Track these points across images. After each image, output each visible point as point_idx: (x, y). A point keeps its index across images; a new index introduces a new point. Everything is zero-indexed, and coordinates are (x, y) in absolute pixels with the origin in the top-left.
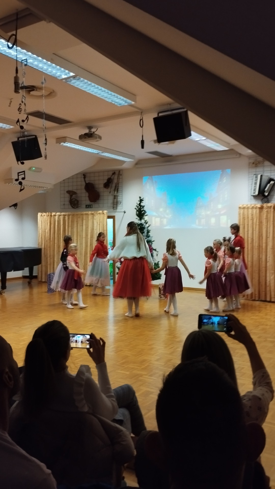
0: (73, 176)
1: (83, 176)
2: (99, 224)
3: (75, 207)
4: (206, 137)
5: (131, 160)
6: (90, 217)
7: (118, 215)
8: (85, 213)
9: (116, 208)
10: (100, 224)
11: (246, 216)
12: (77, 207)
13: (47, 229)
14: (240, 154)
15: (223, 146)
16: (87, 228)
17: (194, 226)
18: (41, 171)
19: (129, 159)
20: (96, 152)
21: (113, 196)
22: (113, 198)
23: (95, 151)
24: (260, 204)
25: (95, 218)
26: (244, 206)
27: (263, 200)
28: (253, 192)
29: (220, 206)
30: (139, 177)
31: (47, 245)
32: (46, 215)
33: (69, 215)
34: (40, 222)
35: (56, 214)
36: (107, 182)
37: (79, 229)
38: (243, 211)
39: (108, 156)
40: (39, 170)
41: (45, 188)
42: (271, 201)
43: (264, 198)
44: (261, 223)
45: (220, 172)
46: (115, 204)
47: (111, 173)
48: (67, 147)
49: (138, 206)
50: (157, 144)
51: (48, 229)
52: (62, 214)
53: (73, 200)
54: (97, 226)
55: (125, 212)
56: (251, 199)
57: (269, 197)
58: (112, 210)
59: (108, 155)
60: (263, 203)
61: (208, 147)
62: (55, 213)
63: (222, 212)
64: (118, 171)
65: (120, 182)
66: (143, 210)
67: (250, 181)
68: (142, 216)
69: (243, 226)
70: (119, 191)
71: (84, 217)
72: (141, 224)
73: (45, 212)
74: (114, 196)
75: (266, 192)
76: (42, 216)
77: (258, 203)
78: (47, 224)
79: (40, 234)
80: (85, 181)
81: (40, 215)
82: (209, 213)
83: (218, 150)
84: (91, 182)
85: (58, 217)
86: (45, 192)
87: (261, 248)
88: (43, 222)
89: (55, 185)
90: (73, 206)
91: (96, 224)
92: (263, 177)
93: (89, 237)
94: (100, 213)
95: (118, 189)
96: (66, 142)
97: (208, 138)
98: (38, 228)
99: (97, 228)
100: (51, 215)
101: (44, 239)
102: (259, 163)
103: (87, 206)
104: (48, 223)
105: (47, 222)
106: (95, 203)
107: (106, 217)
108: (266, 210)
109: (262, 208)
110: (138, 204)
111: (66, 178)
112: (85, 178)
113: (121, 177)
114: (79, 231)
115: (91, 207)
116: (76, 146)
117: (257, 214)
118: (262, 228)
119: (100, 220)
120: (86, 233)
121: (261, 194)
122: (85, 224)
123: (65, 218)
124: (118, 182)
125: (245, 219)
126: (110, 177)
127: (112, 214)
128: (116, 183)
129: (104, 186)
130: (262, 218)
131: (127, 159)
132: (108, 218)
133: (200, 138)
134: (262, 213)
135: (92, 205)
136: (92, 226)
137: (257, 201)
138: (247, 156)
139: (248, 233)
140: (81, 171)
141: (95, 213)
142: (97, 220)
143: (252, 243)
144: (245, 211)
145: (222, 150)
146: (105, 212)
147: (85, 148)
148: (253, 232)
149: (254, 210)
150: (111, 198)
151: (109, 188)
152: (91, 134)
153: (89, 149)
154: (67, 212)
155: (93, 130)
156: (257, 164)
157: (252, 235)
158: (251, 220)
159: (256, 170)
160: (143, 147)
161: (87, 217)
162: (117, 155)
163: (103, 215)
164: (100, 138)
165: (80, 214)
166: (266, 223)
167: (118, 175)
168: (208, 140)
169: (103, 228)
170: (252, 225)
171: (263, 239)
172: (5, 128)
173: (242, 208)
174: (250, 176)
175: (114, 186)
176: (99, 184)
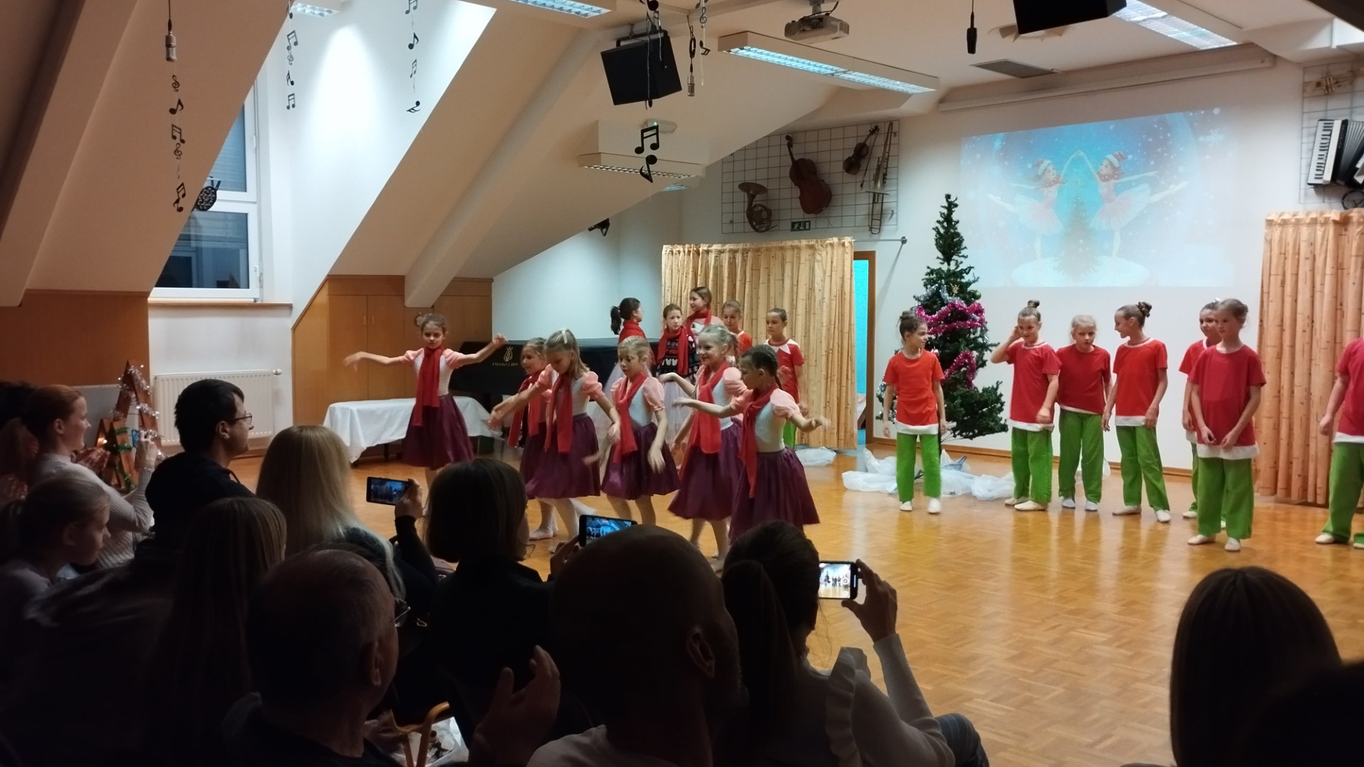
0: (757, 141)
1: (786, 142)
2: (828, 273)
3: (763, 229)
4: (1163, 10)
5: (927, 90)
6: (805, 255)
7: (884, 250)
8: (789, 243)
9: (880, 229)
10: (831, 276)
11: (1291, 248)
12: (767, 229)
14: (1275, 56)
15: (1219, 34)
16: (795, 286)
18: (674, 131)
19: (920, 86)
20: (829, 72)
21: (872, 194)
22: (871, 202)
23: (825, 69)
24: (1339, 212)
25: (818, 257)
26: (1286, 217)
27: (1346, 198)
28: (1313, 172)
30: (953, 139)
32: (684, 251)
33: (745, 251)
34: (668, 271)
35: (711, 249)
36: (853, 155)
37: (772, 290)
38: (1282, 232)
39: (862, 80)
40: (668, 128)
41: (682, 177)
43: (1351, 192)
44: (1339, 268)
46: (877, 219)
47: (865, 131)
48: (747, 59)
49: (943, 221)
50: (1009, 39)
52: (728, 247)
53: (756, 209)
54: (823, 281)
55: (904, 241)
56: (1306, 195)
58: (867, 234)
59: (861, 76)
60: (1346, 208)
61: (1171, 38)
62: (707, 245)
64: (889, 123)
65: (891, 154)
66: (956, 234)
67: (1305, 140)
68: (953, 251)
69: (1280, 278)
70: (887, 181)
71: (789, 255)
73: (684, 245)
74: (874, 194)
75: (1359, 175)
76: (673, 253)
77: (1331, 208)
78: (685, 275)
80: (791, 154)
81: (668, 252)
83: (1202, 49)
84: (807, 157)
85: (716, 256)
86: (683, 188)
87: (1338, 345)
88: (674, 269)
89: (709, 169)
90: (757, 227)
91: (822, 275)
92: (1351, 127)
94: (832, 245)
95: (885, 175)
96: (746, 45)
97: (1172, 12)
98: (663, 288)
99: (823, 287)
100: (698, 252)
102: (1337, 83)
103: (796, 226)
104: (687, 273)
105: (685, 269)
106: (818, 215)
107: (849, 256)
109: (1343, 223)
110: (942, 215)
111: (740, 148)
112: (790, 145)
113: (894, 140)
114: (772, 294)
115: (807, 227)
116: (773, 56)
117: (1327, 240)
118: (1345, 284)
119: (832, 262)
120: (793, 300)
121: (1342, 180)
122: (790, 274)
123: (734, 258)
124: (887, 154)
125: (1285, 258)
126: (862, 141)
127: (867, 247)
128: (879, 158)
129: (844, 168)
130: (1343, 253)
131: (914, 89)
132: (854, 259)
133: (1148, 15)
134: (1344, 239)
135: (809, 222)
136: (809, 281)
137: (1326, 200)
138: (1299, 64)
139: (1296, 301)
140: (783, 125)
141: (819, 243)
142: (824, 264)
143: (1308, 330)
144: (1286, 235)
145: (1216, 46)
146: (847, 240)
147: (798, 62)
148: (1313, 297)
149: (1318, 227)
150: (864, 201)
151: (860, 172)
152: (821, 19)
153: (809, 64)
154: (740, 243)
155: (825, 7)
156: (1331, 88)
157: (1308, 305)
158: (1307, 259)
159: (1327, 103)
160: (972, 49)
161: (795, 256)
162: (886, 78)
163: (841, 249)
164: (845, 28)
165: (775, 248)
166: (1355, 271)
167: (888, 133)
168: (1175, 17)
169: (839, 286)
170: (1309, 275)
171: (1344, 319)
172: (586, 15)
173: (1279, 222)
174: (1304, 126)
175: (876, 167)
176: (832, 162)
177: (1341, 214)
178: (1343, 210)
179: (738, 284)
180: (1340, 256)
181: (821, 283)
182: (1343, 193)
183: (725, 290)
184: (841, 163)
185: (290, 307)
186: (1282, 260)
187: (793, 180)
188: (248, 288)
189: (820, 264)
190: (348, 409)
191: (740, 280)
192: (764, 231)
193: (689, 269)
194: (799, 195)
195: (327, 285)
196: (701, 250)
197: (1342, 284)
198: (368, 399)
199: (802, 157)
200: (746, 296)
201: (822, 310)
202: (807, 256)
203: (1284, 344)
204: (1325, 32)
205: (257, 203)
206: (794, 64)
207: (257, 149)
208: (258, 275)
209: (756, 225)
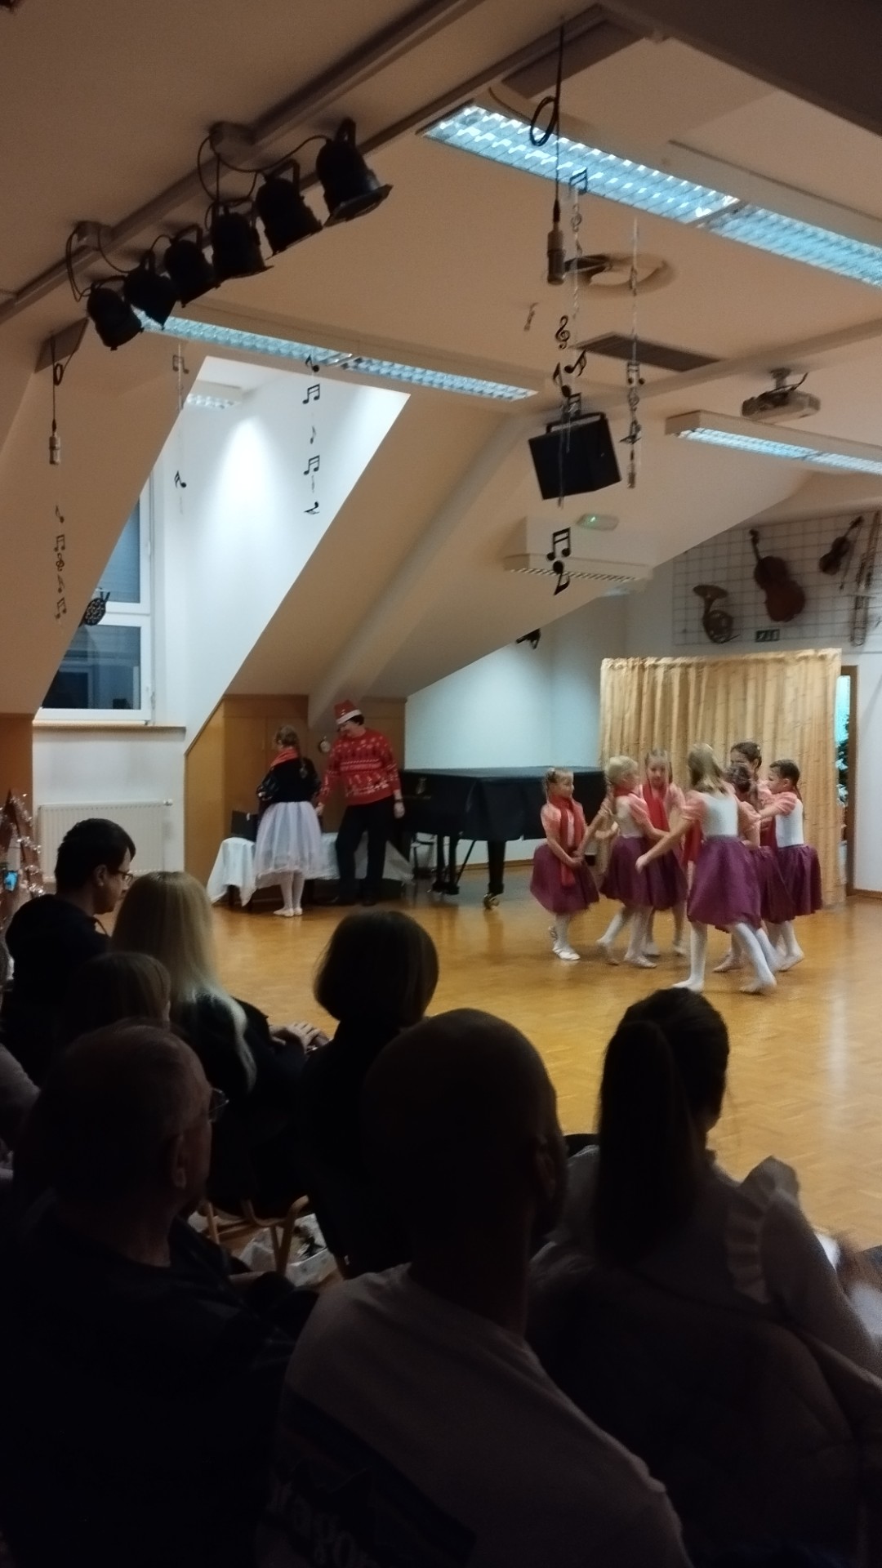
0: (715, 537)
1: (750, 537)
2: (801, 693)
3: (722, 640)
6: (771, 670)
7: (869, 664)
8: (753, 656)
9: (863, 639)
13: (628, 708)
16: (760, 708)
18: (614, 527)
20: (798, 455)
21: (853, 598)
22: (853, 606)
23: (794, 451)
25: (788, 673)
32: (627, 666)
33: (699, 666)
34: (608, 690)
35: (659, 663)
37: (732, 711)
39: (841, 463)
40: (608, 524)
41: (625, 580)
46: (859, 627)
48: (701, 443)
51: (634, 712)
52: (679, 661)
54: (794, 701)
58: (848, 645)
59: (839, 459)
62: (656, 659)
64: (873, 514)
65: (877, 550)
70: (873, 583)
71: (753, 671)
73: (625, 656)
74: (857, 598)
76: (614, 669)
78: (627, 693)
79: (607, 725)
80: (756, 551)
81: (608, 667)
84: (776, 555)
85: (665, 672)
86: (626, 593)
88: (615, 688)
89: (658, 570)
90: (716, 636)
91: (793, 693)
94: (806, 658)
95: (869, 575)
96: (698, 427)
98: (602, 708)
99: (794, 707)
100: (642, 668)
101: (619, 743)
103: (762, 636)
104: (631, 691)
105: (628, 687)
106: (789, 623)
107: (836, 670)
111: (695, 545)
112: (755, 541)
113: (880, 533)
114: (732, 716)
115: (775, 638)
116: (731, 438)
122: (753, 693)
123: (687, 673)
124: (872, 550)
127: (852, 661)
128: (863, 555)
135: (778, 630)
136: (777, 701)
140: (746, 518)
141: (790, 656)
142: (796, 681)
147: (761, 444)
150: (844, 606)
152: (785, 394)
153: (775, 447)
154: (694, 656)
155: (791, 381)
161: (760, 671)
162: (871, 460)
164: (815, 404)
165: (736, 661)
167: (874, 526)
172: (510, 398)
175: (858, 566)
176: (805, 561)
179: (691, 703)
181: (791, 704)
185: (183, 730)
188: (140, 708)
189: (791, 681)
191: (694, 700)
192: (722, 642)
193: (633, 685)
194: (764, 601)
195: (222, 707)
196: (647, 664)
202: (775, 672)
205: (152, 615)
206: (756, 447)
207: (152, 559)
208: (150, 695)
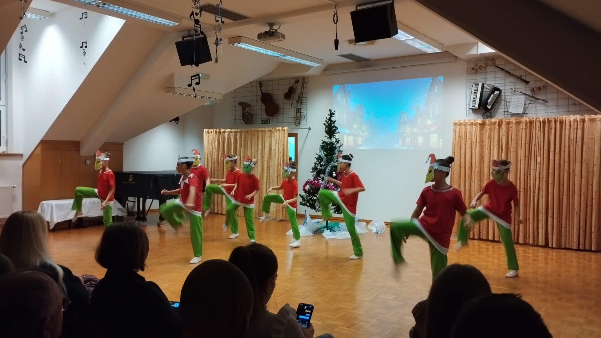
0: (246, 85)
1: (259, 85)
2: (277, 142)
3: (249, 123)
4: (413, 37)
5: (319, 65)
6: (267, 134)
7: (301, 133)
8: (261, 129)
9: (299, 124)
10: (279, 144)
11: (463, 135)
12: (251, 123)
13: (214, 147)
14: (456, 57)
15: (435, 47)
16: (263, 148)
17: (396, 146)
18: (209, 78)
19: (316, 63)
20: (277, 55)
21: (296, 109)
22: (296, 112)
23: (275, 54)
24: (481, 120)
25: (273, 135)
26: (461, 122)
27: (484, 115)
28: (471, 104)
29: (429, 122)
30: (329, 86)
31: (214, 168)
32: (214, 132)
33: (241, 132)
34: (206, 140)
35: (226, 131)
36: (288, 91)
39: (291, 59)
40: (206, 77)
41: (213, 99)
42: (494, 115)
43: (486, 112)
44: (482, 142)
45: (430, 80)
46: (298, 119)
47: (293, 82)
48: (241, 48)
49: (328, 121)
50: (352, 45)
51: (216, 149)
52: (233, 130)
53: (246, 114)
54: (275, 145)
55: (310, 129)
56: (469, 113)
57: (492, 111)
58: (294, 126)
59: (291, 58)
60: (484, 119)
61: (416, 48)
62: (224, 129)
63: (432, 130)
64: (302, 79)
65: (304, 92)
66: (334, 126)
67: (468, 91)
68: (333, 134)
69: (459, 146)
70: (302, 103)
71: (260, 134)
72: (332, 143)
73: (213, 129)
74: (297, 109)
75: (489, 105)
76: (208, 132)
77: (479, 119)
78: (214, 142)
79: (206, 154)
80: (261, 91)
81: (206, 132)
82: (415, 130)
83: (429, 53)
84: (268, 92)
85: (228, 134)
86: (213, 103)
87: (482, 174)
88: (209, 141)
89: (225, 96)
90: (246, 122)
91: (275, 143)
92: (485, 86)
93: (266, 158)
94: (279, 130)
95: (301, 100)
96: (241, 42)
97: (416, 37)
98: (204, 148)
99: (275, 148)
100: (220, 132)
101: (211, 161)
102: (480, 68)
103: (264, 121)
105: (214, 140)
106: (273, 117)
107: (286, 135)
108: (489, 127)
109: (483, 125)
110: (328, 118)
111: (238, 87)
112: (261, 87)
113: (305, 86)
114: (253, 151)
115: (268, 122)
116: (253, 47)
117: (477, 131)
118: (484, 149)
119: (279, 138)
120: (263, 154)
121: (483, 107)
122: (261, 142)
123: (236, 135)
124: (302, 92)
125: (461, 138)
126: (292, 86)
127: (294, 131)
128: (299, 93)
129: (284, 97)
130: (483, 137)
131: (313, 64)
132: (289, 136)
133: (407, 38)
134: (484, 131)
135: (269, 120)
136: (270, 146)
137: (477, 115)
138: (465, 60)
139: (466, 156)
140: (257, 78)
141: (274, 129)
142: (276, 139)
143: (470, 167)
144: (461, 129)
145: (434, 52)
146: (286, 128)
147: (263, 50)
148: (472, 154)
149: (474, 126)
150: (292, 112)
151: (291, 99)
152: (273, 32)
153: (269, 52)
154: (239, 128)
155: (275, 27)
156: (478, 70)
157: (470, 157)
158: (469, 139)
159: (476, 77)
160: (336, 48)
161: (263, 134)
162: (302, 59)
163: (283, 132)
164: (283, 37)
165: (255, 131)
166: (488, 144)
167: (303, 83)
168: (417, 39)
169: (282, 148)
170: (470, 146)
171: (484, 163)
172: (168, 25)
173: (459, 123)
174: (468, 85)
175: (298, 97)
176: (279, 94)
177: (482, 121)
178: (483, 119)
179: (238, 146)
180: (482, 137)
181: (274, 147)
182: (483, 113)
183: (232, 149)
184: (283, 95)
185: (21, 155)
186: (460, 139)
187: (262, 102)
189: (274, 138)
190: (50, 204)
191: (239, 145)
192: (249, 124)
193: (216, 139)
194: (265, 108)
195: (40, 146)
196: (221, 131)
197: (483, 149)
198: (61, 199)
199: (266, 92)
200: (242, 152)
201: (275, 159)
202: (269, 135)
203: (462, 173)
204: (476, 47)
205: (6, 105)
206: (262, 51)
207: (6, 81)
208: (5, 140)
209: (246, 120)
